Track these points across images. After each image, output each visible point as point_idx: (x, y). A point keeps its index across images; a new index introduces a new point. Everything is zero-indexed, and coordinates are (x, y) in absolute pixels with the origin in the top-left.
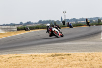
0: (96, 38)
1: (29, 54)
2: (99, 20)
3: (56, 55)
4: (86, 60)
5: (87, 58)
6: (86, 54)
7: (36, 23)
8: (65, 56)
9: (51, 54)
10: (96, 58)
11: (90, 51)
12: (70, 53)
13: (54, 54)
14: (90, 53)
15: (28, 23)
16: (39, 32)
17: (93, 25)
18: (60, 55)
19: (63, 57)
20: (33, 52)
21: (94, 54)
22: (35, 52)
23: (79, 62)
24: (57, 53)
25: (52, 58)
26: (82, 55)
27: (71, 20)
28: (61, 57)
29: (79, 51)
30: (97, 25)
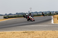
0: (48, 23)
1: (10, 32)
2: (50, 12)
3: (26, 32)
4: (43, 35)
5: (43, 34)
6: (43, 31)
7: (14, 14)
8: (31, 33)
9: (23, 31)
10: (48, 34)
11: (45, 30)
12: (34, 31)
13: (25, 31)
14: (45, 31)
15: (10, 14)
16: (16, 19)
17: (46, 15)
18: (28, 32)
19: (30, 33)
20: (13, 31)
21: (47, 31)
22: (14, 31)
23: (39, 36)
24: (27, 31)
25: (23, 34)
26: (40, 32)
27: (34, 13)
28: (29, 33)
29: (39, 30)
30: (49, 15)
